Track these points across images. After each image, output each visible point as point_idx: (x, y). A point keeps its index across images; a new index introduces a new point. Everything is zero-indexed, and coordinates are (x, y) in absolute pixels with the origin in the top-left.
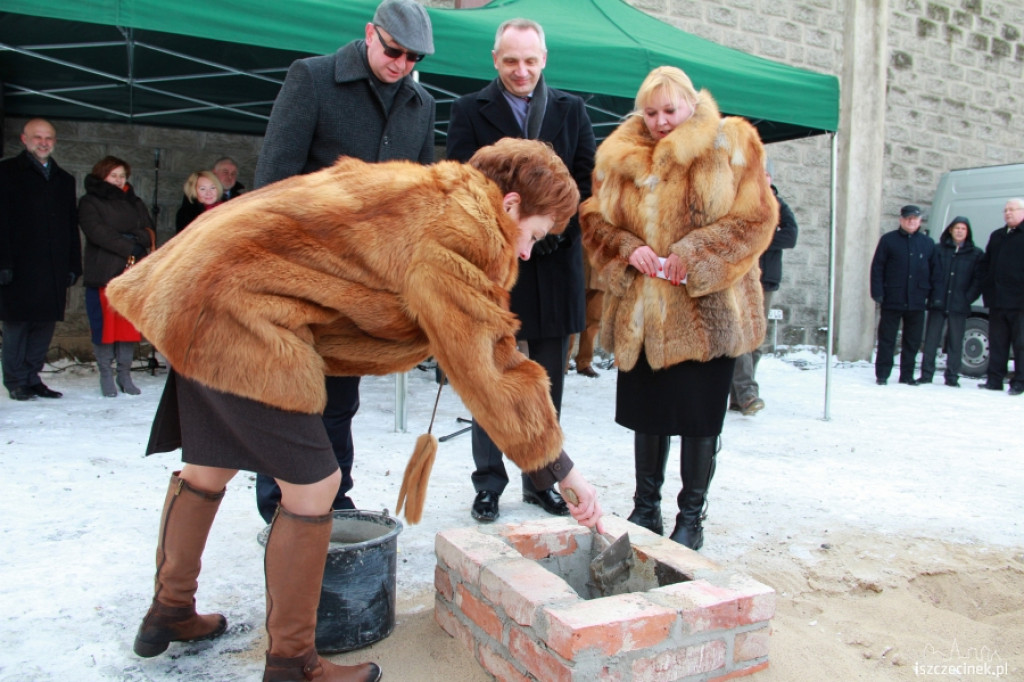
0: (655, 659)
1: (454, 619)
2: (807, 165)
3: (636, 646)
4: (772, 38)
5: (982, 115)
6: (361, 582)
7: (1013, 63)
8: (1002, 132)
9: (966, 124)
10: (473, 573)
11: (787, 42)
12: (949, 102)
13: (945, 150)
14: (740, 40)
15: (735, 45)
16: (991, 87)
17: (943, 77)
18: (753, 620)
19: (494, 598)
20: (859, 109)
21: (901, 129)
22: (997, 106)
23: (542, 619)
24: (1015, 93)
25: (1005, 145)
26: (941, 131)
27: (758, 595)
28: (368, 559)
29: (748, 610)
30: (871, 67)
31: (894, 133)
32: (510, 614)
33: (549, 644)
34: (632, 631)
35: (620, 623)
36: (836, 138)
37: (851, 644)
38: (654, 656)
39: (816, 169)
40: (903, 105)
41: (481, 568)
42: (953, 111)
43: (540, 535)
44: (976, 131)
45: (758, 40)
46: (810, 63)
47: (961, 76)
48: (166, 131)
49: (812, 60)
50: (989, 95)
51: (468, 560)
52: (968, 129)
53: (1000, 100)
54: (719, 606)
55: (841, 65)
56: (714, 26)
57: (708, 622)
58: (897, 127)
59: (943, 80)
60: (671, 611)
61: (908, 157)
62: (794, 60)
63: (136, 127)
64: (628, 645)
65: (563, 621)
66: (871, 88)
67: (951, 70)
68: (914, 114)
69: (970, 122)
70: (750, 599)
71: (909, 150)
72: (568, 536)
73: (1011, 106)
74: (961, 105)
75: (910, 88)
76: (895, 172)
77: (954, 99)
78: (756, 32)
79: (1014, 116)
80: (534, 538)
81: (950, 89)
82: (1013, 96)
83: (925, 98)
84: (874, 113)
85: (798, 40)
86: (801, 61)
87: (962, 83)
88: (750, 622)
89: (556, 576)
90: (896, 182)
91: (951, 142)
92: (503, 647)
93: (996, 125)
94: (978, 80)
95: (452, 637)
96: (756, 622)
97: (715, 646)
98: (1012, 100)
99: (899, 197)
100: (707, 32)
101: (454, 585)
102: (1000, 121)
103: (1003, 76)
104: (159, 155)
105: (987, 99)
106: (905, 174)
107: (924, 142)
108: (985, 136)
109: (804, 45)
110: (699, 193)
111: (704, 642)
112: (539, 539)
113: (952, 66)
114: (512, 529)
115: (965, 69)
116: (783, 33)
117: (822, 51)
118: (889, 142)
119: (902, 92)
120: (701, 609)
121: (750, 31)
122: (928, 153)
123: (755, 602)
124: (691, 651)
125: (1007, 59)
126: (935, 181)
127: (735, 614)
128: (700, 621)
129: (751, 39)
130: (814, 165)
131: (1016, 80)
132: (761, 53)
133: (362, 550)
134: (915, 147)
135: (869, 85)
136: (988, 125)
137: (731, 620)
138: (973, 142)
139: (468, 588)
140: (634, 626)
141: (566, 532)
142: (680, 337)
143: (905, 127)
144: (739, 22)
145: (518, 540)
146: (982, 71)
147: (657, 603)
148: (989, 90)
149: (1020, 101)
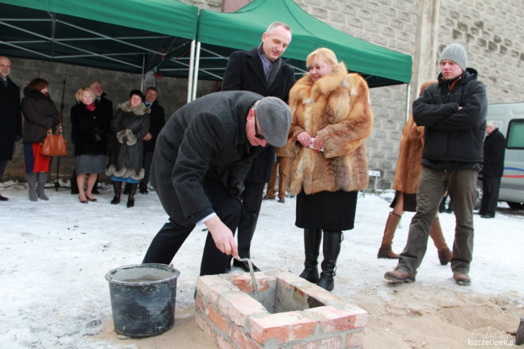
0: (305, 345)
1: (205, 322)
2: (395, 99)
3: (296, 338)
4: (380, 35)
5: (483, 79)
6: (157, 301)
7: (498, 54)
8: (492, 88)
10: (215, 298)
11: (388, 38)
14: (364, 35)
15: (361, 38)
16: (488, 65)
18: (356, 327)
19: (225, 311)
20: (422, 73)
22: (490, 75)
23: (248, 322)
24: (499, 69)
25: (493, 94)
27: (359, 314)
28: (161, 289)
29: (354, 322)
30: (429, 52)
32: (233, 320)
33: (252, 335)
34: (294, 330)
35: (288, 326)
36: (409, 86)
37: (406, 341)
38: (305, 344)
39: (400, 101)
41: (219, 296)
45: (373, 35)
46: (399, 48)
47: (473, 59)
48: (70, 66)
49: (400, 47)
50: (486, 69)
51: (212, 291)
53: (492, 72)
54: (339, 319)
55: (414, 50)
56: (352, 28)
57: (333, 327)
60: (314, 321)
62: (391, 47)
63: (55, 63)
64: (292, 338)
65: (259, 324)
66: (429, 63)
70: (354, 316)
72: (264, 281)
73: (497, 75)
78: (372, 31)
79: (498, 80)
80: (247, 282)
82: (499, 71)
85: (393, 37)
86: (394, 47)
87: (474, 62)
88: (354, 328)
89: (256, 301)
92: (228, 336)
93: (489, 84)
94: (481, 61)
95: (203, 331)
96: (357, 328)
97: (336, 339)
98: (497, 72)
100: (348, 30)
101: (205, 304)
102: (491, 82)
103: (493, 60)
104: (66, 78)
105: (486, 71)
109: (396, 39)
110: (332, 107)
111: (331, 337)
112: (249, 282)
114: (235, 276)
115: (475, 56)
116: (386, 33)
117: (405, 43)
120: (329, 320)
121: (370, 30)
123: (357, 318)
124: (324, 342)
125: (495, 52)
127: (347, 324)
128: (329, 327)
129: (370, 34)
130: (399, 99)
131: (500, 63)
132: (374, 42)
133: (158, 284)
135: (427, 61)
137: (344, 327)
139: (212, 306)
140: (295, 328)
141: (263, 279)
142: (320, 179)
144: (364, 26)
145: (239, 283)
146: (483, 57)
147: (307, 317)
148: (487, 67)
149: (501, 73)
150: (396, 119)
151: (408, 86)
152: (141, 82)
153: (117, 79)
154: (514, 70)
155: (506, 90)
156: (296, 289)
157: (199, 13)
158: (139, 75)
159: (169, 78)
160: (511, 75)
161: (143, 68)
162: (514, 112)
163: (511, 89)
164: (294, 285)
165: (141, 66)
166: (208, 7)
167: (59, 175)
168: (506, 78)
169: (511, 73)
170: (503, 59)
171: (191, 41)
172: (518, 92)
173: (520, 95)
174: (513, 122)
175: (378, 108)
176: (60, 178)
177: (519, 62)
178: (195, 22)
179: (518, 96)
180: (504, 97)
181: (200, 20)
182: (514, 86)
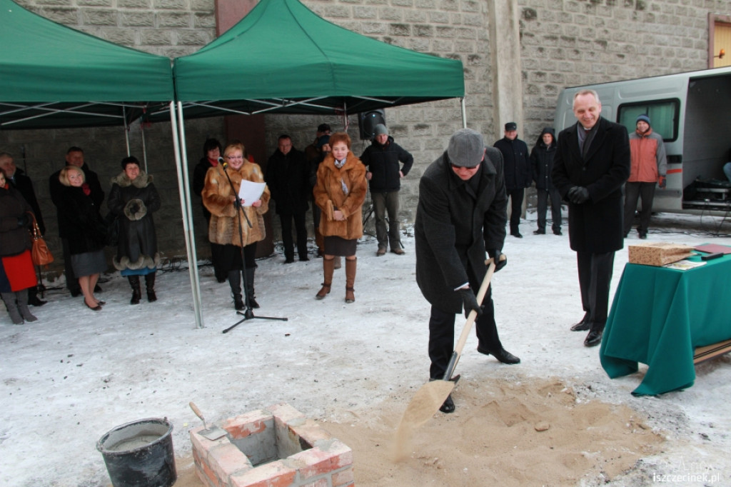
1: (202, 475)
2: (470, 94)
4: (438, 10)
5: (588, 45)
6: (152, 463)
7: (605, 7)
8: (602, 54)
9: (577, 52)
10: (205, 454)
11: (449, 12)
12: (564, 38)
13: (564, 71)
14: (416, 15)
15: (412, 19)
16: (592, 25)
17: (559, 22)
18: (341, 466)
20: (502, 52)
21: (533, 61)
22: (597, 37)
23: (230, 480)
24: (608, 27)
25: (605, 62)
26: (561, 59)
27: (343, 453)
28: (154, 451)
29: (337, 462)
30: (508, 22)
31: (528, 64)
32: (220, 477)
34: (272, 483)
35: (265, 481)
36: (464, 101)
39: (477, 95)
40: (533, 44)
41: (208, 452)
42: (567, 44)
43: (243, 425)
44: (584, 56)
45: (429, 13)
46: (466, 24)
47: (571, 20)
48: (26, 132)
49: (467, 22)
50: (591, 30)
51: (202, 447)
52: (579, 55)
53: (599, 33)
54: (320, 463)
55: (487, 23)
56: (397, 8)
57: (315, 472)
58: (530, 60)
59: (559, 24)
60: (292, 470)
61: (539, 79)
62: (454, 24)
63: (5, 132)
66: (509, 37)
67: (564, 17)
68: (541, 50)
69: (580, 50)
70: (337, 457)
71: (540, 74)
72: (259, 422)
73: (606, 36)
74: (573, 40)
75: (537, 32)
76: (531, 90)
77: (568, 36)
78: (427, 8)
79: (609, 43)
80: (240, 427)
81: (564, 29)
82: (608, 29)
83: (547, 38)
84: (513, 53)
85: (456, 10)
86: (459, 24)
87: (573, 25)
88: (338, 467)
90: (532, 97)
91: (568, 65)
93: (598, 50)
94: (582, 21)
96: (343, 466)
97: (320, 482)
98: (606, 32)
99: (535, 107)
100: (392, 13)
101: (199, 458)
102: (600, 47)
103: (599, 17)
104: (24, 149)
105: (590, 33)
106: (538, 90)
107: (549, 67)
108: (591, 58)
109: (460, 13)
111: (314, 481)
112: (243, 427)
113: (564, 14)
114: (229, 422)
115: (573, 15)
116: (445, 6)
117: (473, 15)
118: (525, 71)
119: (532, 36)
120: (309, 467)
121: (423, 7)
122: (553, 74)
123: (340, 457)
125: (601, 5)
126: (558, 93)
127: (330, 465)
128: (310, 472)
129: (423, 13)
130: (475, 93)
131: (609, 18)
132: (431, 22)
134: (543, 72)
135: (507, 35)
136: (592, 51)
137: (327, 468)
138: (583, 63)
139: (205, 461)
141: (258, 421)
143: (536, 59)
144: (414, 3)
145: (231, 430)
146: (584, 15)
147: (288, 466)
148: (591, 27)
149: (612, 32)
150: (475, 119)
151: (461, 101)
152: (125, 134)
153: (93, 137)
154: (630, 25)
155: (622, 53)
156: (289, 429)
157: (172, 66)
158: (121, 127)
159: (161, 123)
160: (626, 33)
161: (124, 117)
162: (623, 95)
163: (628, 52)
164: (288, 423)
165: (122, 115)
166: (197, 17)
167: (42, 273)
168: (619, 39)
169: (626, 30)
170: (613, 12)
171: (169, 103)
172: (638, 54)
173: (641, 57)
174: (623, 108)
175: (448, 110)
176: (44, 278)
177: (635, 13)
178: (170, 77)
179: (639, 60)
180: (619, 63)
181: (174, 73)
182: (631, 47)
